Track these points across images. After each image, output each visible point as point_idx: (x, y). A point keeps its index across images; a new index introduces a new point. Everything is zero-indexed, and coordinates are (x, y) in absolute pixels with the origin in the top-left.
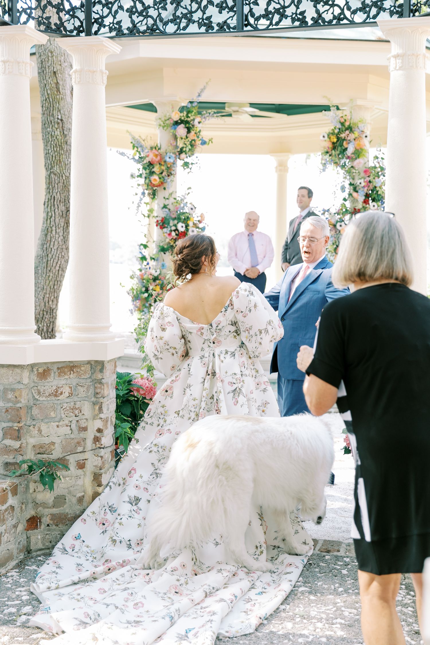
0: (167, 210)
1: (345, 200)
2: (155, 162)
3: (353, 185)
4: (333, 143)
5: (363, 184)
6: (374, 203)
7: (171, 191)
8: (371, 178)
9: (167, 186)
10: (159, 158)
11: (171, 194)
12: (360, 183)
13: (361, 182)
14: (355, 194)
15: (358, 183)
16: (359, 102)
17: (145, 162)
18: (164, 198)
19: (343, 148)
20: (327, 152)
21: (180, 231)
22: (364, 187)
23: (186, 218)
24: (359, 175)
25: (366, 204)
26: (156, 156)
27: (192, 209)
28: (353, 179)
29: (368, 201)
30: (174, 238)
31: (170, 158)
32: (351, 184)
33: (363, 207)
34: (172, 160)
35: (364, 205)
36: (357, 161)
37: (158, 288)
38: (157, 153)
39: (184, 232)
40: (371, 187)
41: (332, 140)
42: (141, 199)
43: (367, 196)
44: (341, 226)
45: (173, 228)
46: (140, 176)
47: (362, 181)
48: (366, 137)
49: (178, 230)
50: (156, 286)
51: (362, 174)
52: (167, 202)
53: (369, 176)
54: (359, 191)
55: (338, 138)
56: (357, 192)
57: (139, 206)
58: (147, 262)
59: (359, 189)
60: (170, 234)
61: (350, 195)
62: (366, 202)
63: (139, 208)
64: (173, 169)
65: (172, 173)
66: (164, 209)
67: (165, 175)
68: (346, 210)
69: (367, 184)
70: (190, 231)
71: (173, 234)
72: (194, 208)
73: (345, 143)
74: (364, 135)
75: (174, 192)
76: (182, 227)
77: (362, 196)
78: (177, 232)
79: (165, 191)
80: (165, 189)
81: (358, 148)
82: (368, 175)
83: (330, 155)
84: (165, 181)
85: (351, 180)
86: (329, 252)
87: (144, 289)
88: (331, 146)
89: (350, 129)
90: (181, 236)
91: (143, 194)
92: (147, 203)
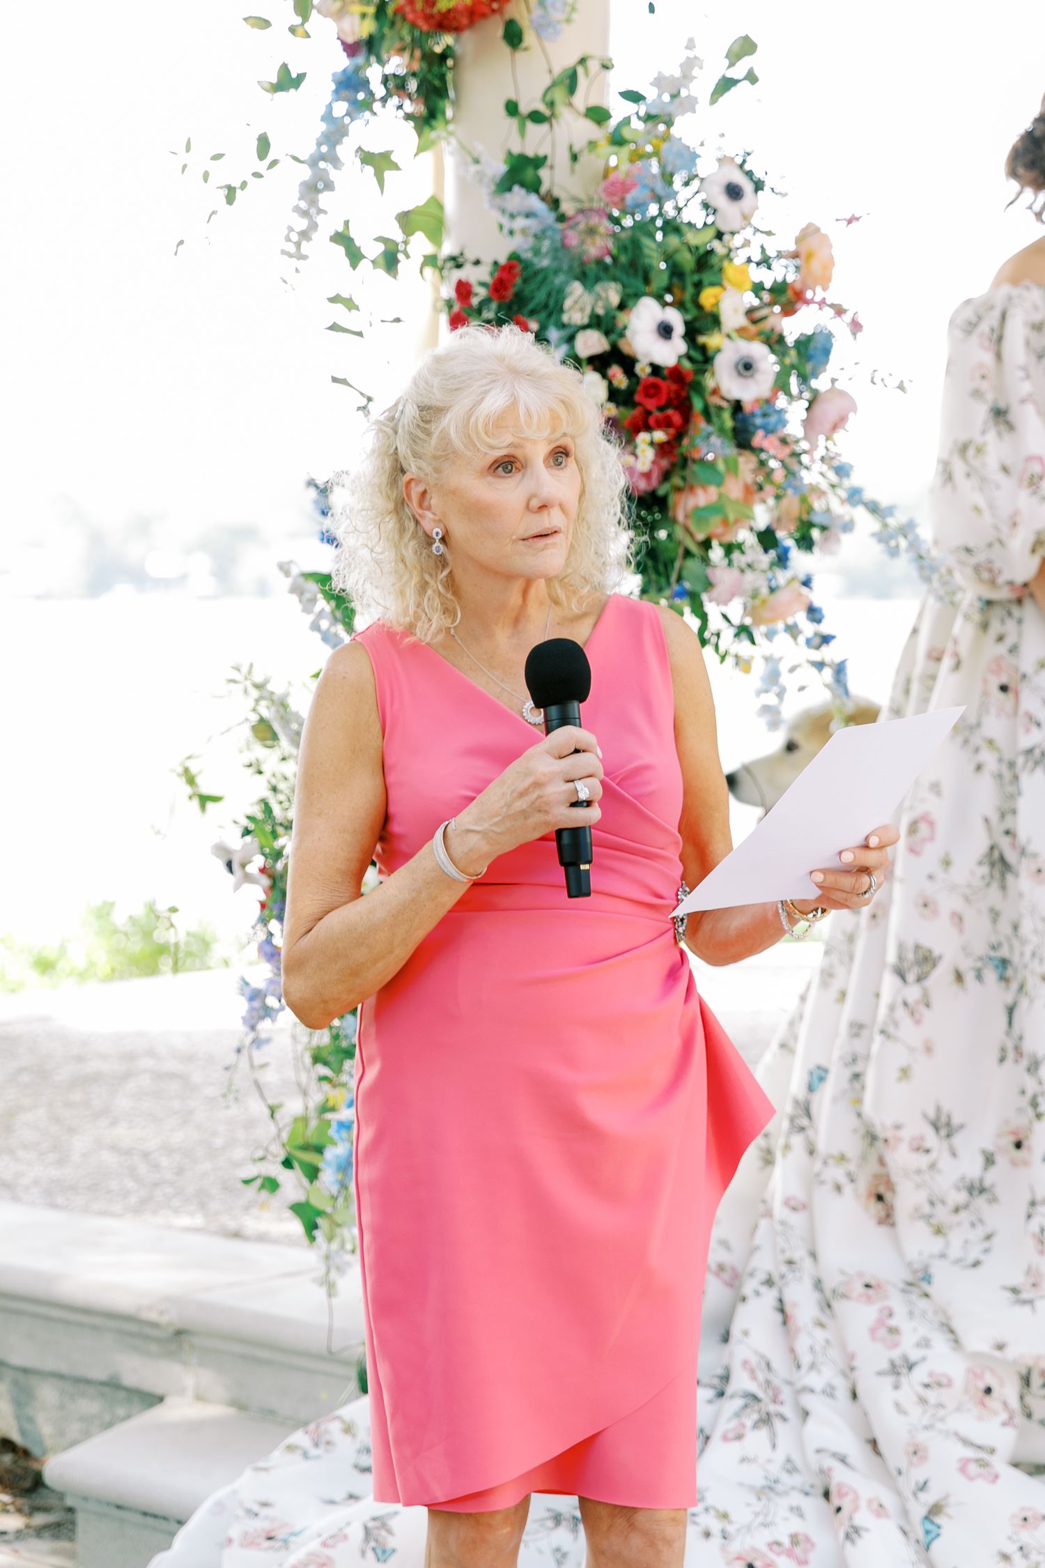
0: (534, 202)
7: (563, 60)
9: (537, 12)
11: (570, 81)
18: (512, 108)
21: (642, 370)
23: (687, 260)
27: (734, 192)
39: (676, 374)
42: (335, 133)
45: (592, 343)
49: (628, 363)
52: (535, 141)
57: (315, 187)
63: (324, 199)
66: (519, 198)
70: (720, 364)
72: (748, 187)
75: (593, 65)
76: (665, 331)
78: (617, 373)
79: (520, 55)
80: (513, 36)
90: (651, 404)
91: (350, 84)
92: (379, 162)
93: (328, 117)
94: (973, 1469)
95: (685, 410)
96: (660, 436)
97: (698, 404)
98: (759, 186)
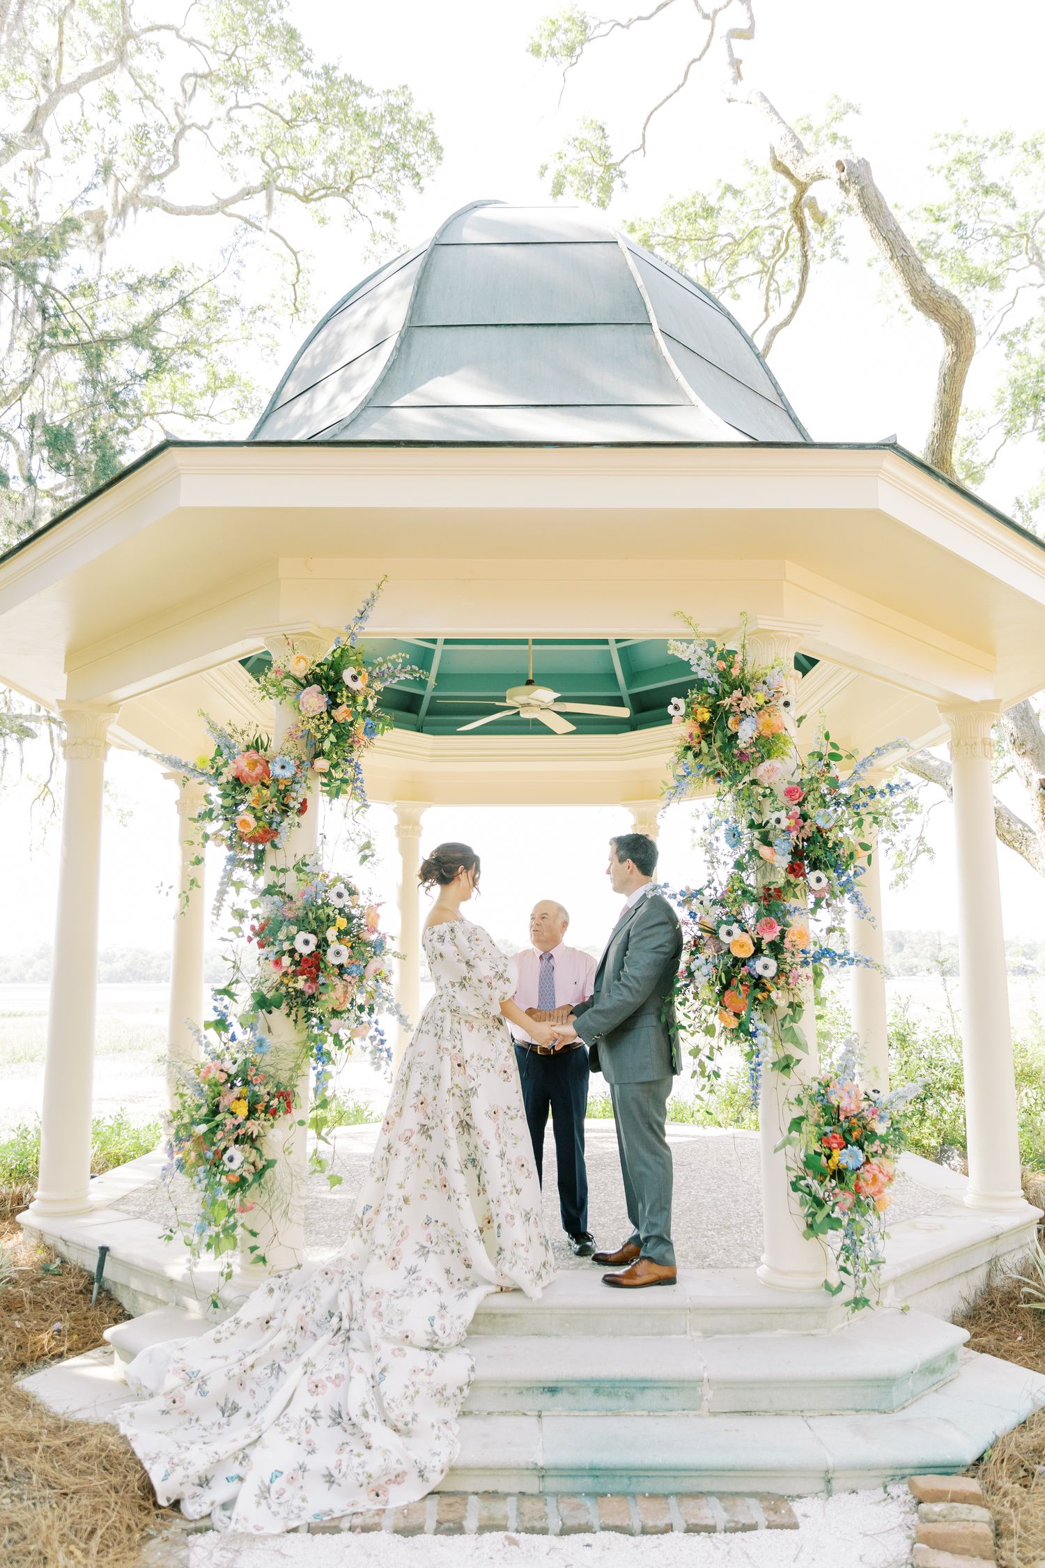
0: (276, 898)
1: (739, 865)
2: (250, 780)
3: (760, 826)
4: (702, 725)
5: (785, 823)
6: (818, 873)
8: (807, 807)
10: (259, 769)
12: (778, 821)
13: (780, 816)
14: (765, 851)
15: (773, 822)
16: (764, 623)
17: (223, 779)
18: (273, 868)
19: (729, 734)
20: (688, 748)
22: (787, 830)
24: (773, 801)
25: (797, 876)
26: (254, 764)
27: (340, 895)
28: (760, 813)
29: (801, 867)
30: (290, 971)
31: (283, 767)
32: (752, 825)
33: (788, 883)
34: (288, 773)
35: (791, 878)
36: (767, 764)
37: (242, 1110)
38: (256, 757)
39: (314, 956)
40: (807, 832)
41: (700, 718)
43: (797, 853)
44: (729, 933)
45: (286, 946)
46: (209, 815)
47: (782, 814)
48: (787, 704)
49: (298, 952)
50: (239, 1099)
51: (782, 799)
53: (800, 804)
54: (777, 842)
55: (714, 709)
56: (769, 844)
58: (230, 1035)
59: (776, 837)
60: (277, 963)
61: (753, 852)
62: (794, 869)
64: (294, 794)
65: (292, 806)
66: (268, 898)
67: (274, 811)
68: (745, 892)
69: (797, 823)
70: (330, 952)
71: (286, 960)
72: (346, 893)
73: (731, 719)
74: (782, 701)
76: (306, 942)
77: (783, 855)
78: (297, 956)
79: (277, 852)
80: (275, 846)
81: (766, 732)
82: (796, 802)
83: (696, 755)
84: (274, 826)
85: (755, 816)
86: (704, 1003)
87: (204, 1110)
88: (696, 731)
89: (743, 686)
90: (306, 966)
91: (234, 862)
92: (239, 885)
93: (225, 870)
94: (397, 1352)
95: (318, 969)
96: (305, 977)
97: (322, 966)
98: (352, 893)
